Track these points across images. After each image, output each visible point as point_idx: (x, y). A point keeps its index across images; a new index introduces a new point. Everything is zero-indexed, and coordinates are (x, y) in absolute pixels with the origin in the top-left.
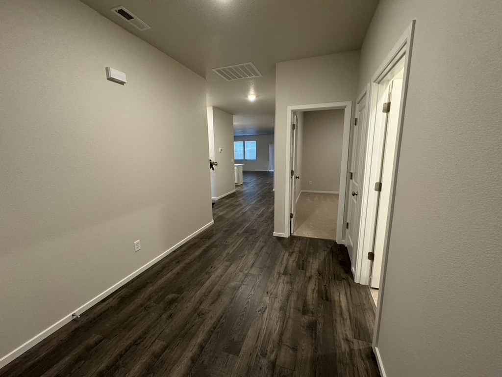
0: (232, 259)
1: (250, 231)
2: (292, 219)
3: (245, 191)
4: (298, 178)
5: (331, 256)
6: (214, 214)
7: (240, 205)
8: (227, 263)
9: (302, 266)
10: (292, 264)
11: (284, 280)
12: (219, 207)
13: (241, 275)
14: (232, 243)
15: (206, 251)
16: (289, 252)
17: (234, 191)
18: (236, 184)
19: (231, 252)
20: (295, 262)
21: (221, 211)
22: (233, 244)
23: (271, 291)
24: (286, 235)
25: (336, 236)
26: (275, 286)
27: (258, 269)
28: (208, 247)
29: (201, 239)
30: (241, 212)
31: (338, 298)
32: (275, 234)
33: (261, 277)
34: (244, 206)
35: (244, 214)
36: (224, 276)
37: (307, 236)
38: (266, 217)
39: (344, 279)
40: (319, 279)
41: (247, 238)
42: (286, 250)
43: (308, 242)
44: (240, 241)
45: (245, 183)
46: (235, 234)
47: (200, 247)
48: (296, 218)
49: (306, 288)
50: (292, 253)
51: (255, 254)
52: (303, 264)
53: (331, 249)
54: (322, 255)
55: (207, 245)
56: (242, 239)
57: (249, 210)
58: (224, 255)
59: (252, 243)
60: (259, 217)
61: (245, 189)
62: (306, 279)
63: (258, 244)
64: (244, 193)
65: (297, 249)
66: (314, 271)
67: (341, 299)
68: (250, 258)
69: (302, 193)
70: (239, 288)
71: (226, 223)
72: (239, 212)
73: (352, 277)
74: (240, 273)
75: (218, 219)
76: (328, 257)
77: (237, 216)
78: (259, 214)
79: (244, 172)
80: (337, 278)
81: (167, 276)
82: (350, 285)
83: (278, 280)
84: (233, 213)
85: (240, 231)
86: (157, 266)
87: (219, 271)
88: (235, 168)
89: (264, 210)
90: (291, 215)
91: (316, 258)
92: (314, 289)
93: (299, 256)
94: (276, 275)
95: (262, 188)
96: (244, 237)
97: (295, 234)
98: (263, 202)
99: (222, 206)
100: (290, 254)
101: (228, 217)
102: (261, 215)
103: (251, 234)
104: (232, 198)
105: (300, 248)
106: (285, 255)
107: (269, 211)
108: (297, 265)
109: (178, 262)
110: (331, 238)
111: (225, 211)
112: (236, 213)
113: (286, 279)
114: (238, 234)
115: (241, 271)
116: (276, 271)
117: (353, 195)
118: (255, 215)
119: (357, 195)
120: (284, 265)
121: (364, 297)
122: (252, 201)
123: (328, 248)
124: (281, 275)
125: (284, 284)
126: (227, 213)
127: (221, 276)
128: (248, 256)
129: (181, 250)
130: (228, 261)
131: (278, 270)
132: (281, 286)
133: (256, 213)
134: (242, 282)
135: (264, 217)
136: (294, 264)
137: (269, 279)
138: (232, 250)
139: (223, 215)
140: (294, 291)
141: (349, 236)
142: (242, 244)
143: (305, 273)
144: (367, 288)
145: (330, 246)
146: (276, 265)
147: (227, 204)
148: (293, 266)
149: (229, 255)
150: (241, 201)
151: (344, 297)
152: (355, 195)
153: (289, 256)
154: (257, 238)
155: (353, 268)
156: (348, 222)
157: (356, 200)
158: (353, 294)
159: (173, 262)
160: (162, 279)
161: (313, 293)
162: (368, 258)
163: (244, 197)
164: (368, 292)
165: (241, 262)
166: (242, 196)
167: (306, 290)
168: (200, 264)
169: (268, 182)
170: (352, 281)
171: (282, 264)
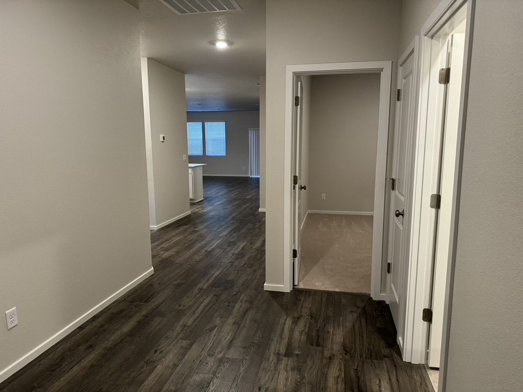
0: (193, 335)
1: (223, 284)
2: (296, 259)
3: (209, 212)
4: (304, 188)
5: (363, 321)
6: (153, 257)
7: (202, 237)
8: (185, 343)
9: (316, 340)
10: (299, 335)
11: (287, 365)
12: (162, 243)
13: (211, 362)
14: (190, 307)
15: (142, 324)
16: (293, 318)
17: (188, 212)
18: (191, 200)
19: (189, 323)
20: (303, 333)
21: (167, 250)
22: (193, 309)
23: (265, 385)
24: (286, 287)
25: (370, 288)
26: (271, 377)
27: (241, 349)
28: (146, 316)
29: (132, 302)
30: (203, 251)
31: (378, 388)
32: (268, 286)
33: (246, 363)
34: (208, 239)
35: (209, 253)
36: (180, 366)
37: (322, 289)
38: (248, 259)
39: (385, 357)
40: (345, 360)
41: (217, 296)
42: (288, 315)
43: (324, 299)
44: (206, 302)
45: (206, 199)
46: (196, 290)
47: (130, 317)
48: (302, 258)
49: (325, 376)
50: (298, 318)
51: (234, 323)
52: (318, 336)
53: (364, 309)
54: (350, 319)
55: (144, 313)
56: (209, 299)
57: (218, 247)
58: (178, 328)
59: (226, 304)
60: (237, 259)
61: (208, 209)
62: (324, 361)
63: (237, 306)
64: (206, 217)
65: (305, 312)
66: (337, 348)
67: (383, 389)
69: (310, 215)
70: (209, 384)
71: (177, 271)
73: (399, 353)
74: (209, 359)
75: (161, 265)
76: (358, 322)
77: (197, 258)
78: (236, 252)
79: (205, 178)
80: (374, 356)
81: (70, 373)
82: (395, 366)
83: (276, 367)
84: (188, 254)
85: (204, 285)
86: (51, 356)
87: (170, 358)
88: (190, 171)
89: (245, 245)
90: (295, 252)
91: (339, 326)
92: (338, 377)
93: (310, 323)
94: (272, 358)
95: (239, 206)
96: (212, 296)
97: (301, 286)
98: (243, 231)
99: (167, 241)
100: (296, 321)
101: (181, 259)
102: (241, 255)
103: (225, 289)
104: (185, 227)
105: (310, 309)
106: (287, 322)
107: (255, 247)
108: (307, 339)
109: (91, 346)
110: (363, 291)
111: (174, 250)
112: (195, 253)
113: (289, 363)
114: (201, 289)
115: (210, 355)
116: (272, 351)
117: (397, 216)
118: (230, 254)
119: (403, 215)
120: (286, 341)
121: (418, 384)
122: (224, 231)
123: (358, 307)
124: (281, 357)
125: (286, 371)
126: (177, 253)
127: (175, 366)
128: (222, 327)
129: (95, 324)
130: (185, 340)
131: (275, 350)
132: (282, 376)
133: (231, 252)
134: (214, 373)
135: (246, 258)
136: (303, 337)
137: (262, 366)
138: (192, 319)
139: (169, 257)
140: (304, 381)
141: (392, 285)
142: (208, 308)
143: (323, 352)
144: (422, 369)
145: (361, 305)
146: (273, 340)
147: (176, 237)
148: (302, 340)
149: (187, 328)
150: (204, 231)
151: (388, 386)
152: (401, 216)
153: (292, 323)
154: (236, 294)
155: (400, 339)
156: (389, 261)
157: (402, 224)
158: (400, 379)
159: (80, 347)
160: (62, 379)
161: (337, 383)
162: (424, 319)
163: (206, 224)
164: (425, 376)
165: (209, 339)
166: (203, 222)
167: (326, 380)
168: (134, 347)
169: (249, 197)
170: (399, 360)
171: (282, 338)
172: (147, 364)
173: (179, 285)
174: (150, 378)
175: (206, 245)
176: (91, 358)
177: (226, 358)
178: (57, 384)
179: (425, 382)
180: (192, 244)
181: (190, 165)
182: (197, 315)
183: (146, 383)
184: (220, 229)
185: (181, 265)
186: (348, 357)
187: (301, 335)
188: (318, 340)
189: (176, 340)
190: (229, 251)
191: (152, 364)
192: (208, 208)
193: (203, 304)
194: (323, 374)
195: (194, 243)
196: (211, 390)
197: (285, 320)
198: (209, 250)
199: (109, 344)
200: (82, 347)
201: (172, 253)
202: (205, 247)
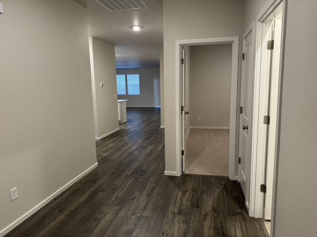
0: (122, 202)
1: (139, 172)
2: (184, 156)
3: (130, 128)
4: (188, 113)
5: (225, 193)
6: (98, 156)
7: (126, 144)
8: (117, 207)
9: (196, 204)
10: (186, 202)
11: (179, 219)
12: (103, 148)
14: (120, 186)
15: (92, 196)
16: (183, 191)
17: (118, 129)
18: (119, 121)
19: (120, 195)
20: (189, 200)
21: (105, 152)
22: (122, 187)
23: (166, 231)
24: (177, 173)
25: (228, 173)
26: (170, 227)
27: (151, 211)
28: (94, 192)
29: (85, 183)
30: (127, 152)
31: (234, 233)
32: (167, 173)
33: (155, 219)
34: (130, 145)
35: (131, 153)
36: (115, 221)
37: (200, 174)
38: (155, 157)
39: (238, 214)
40: (214, 216)
41: (136, 179)
42: (179, 190)
43: (201, 180)
44: (130, 182)
45: (128, 121)
46: (124, 176)
47: (85, 192)
48: (187, 155)
50: (185, 192)
51: (147, 195)
52: (198, 202)
53: (225, 185)
54: (217, 192)
55: (93, 189)
57: (136, 149)
58: (113, 198)
59: (142, 184)
60: (148, 156)
62: (202, 217)
63: (148, 185)
64: (128, 132)
65: (190, 187)
66: (209, 209)
67: (237, 233)
68: (142, 200)
69: (191, 130)
70: (133, 231)
71: (112, 164)
73: (247, 211)
74: (132, 217)
75: (102, 161)
76: (222, 193)
77: (124, 156)
78: (147, 153)
79: (127, 108)
80: (232, 213)
81: (49, 226)
82: (244, 219)
83: (173, 220)
84: (118, 154)
85: (128, 172)
86: (37, 216)
87: (109, 217)
88: (119, 104)
89: (153, 148)
90: (183, 152)
91: (210, 196)
92: (210, 226)
93: (192, 194)
94: (171, 216)
95: (148, 125)
96: (133, 179)
97: (187, 172)
98: (151, 140)
99: (105, 146)
100: (184, 193)
101: (114, 157)
102: (150, 154)
103: (141, 175)
104: (116, 138)
105: (193, 186)
106: (179, 194)
107: (158, 149)
108: (191, 204)
109: (61, 210)
110: (224, 175)
111: (110, 152)
112: (122, 154)
113: (181, 218)
114: (127, 175)
115: (133, 214)
116: (170, 211)
117: (244, 129)
118: (144, 154)
119: (247, 128)
120: (178, 205)
121: (258, 230)
122: (139, 140)
123: (221, 185)
124: (176, 215)
125: (179, 223)
126: (112, 153)
127: (112, 221)
128: (139, 198)
129: (63, 196)
130: (117, 205)
131: (172, 211)
132: (177, 226)
133: (144, 152)
134: (136, 225)
135: (153, 156)
136: (188, 203)
137: (164, 220)
138: (121, 193)
139: (107, 156)
140: (190, 229)
141: (242, 171)
142: (131, 186)
143: (201, 212)
144: (261, 221)
145: (223, 183)
146: (170, 205)
147: (111, 144)
148: (188, 205)
149: (118, 198)
151: (240, 232)
152: (246, 129)
153: (182, 195)
154: (148, 178)
155: (247, 203)
156: (240, 157)
157: (247, 134)
158: (248, 227)
159: (55, 210)
160: (44, 230)
161: (210, 230)
162: (261, 191)
163: (129, 136)
164: (262, 225)
165: (132, 205)
166: (127, 135)
167: (203, 228)
168: (87, 210)
169: (154, 119)
170: (247, 215)
171: (176, 203)
172: (95, 220)
173: (113, 173)
174: (97, 228)
175: (129, 148)
176: (62, 217)
177: (143, 216)
178: (42, 233)
179: (263, 229)
181: (119, 101)
182: (124, 190)
183: (95, 231)
184: (137, 139)
185: (114, 160)
186: (216, 214)
188: (197, 204)
189: (112, 206)
190: (143, 152)
191: (98, 220)
192: (130, 126)
193: (128, 184)
194: (201, 225)
195: (122, 147)
196: (134, 235)
197: (178, 193)
198: (131, 151)
199: (72, 208)
201: (108, 154)
202: (128, 149)
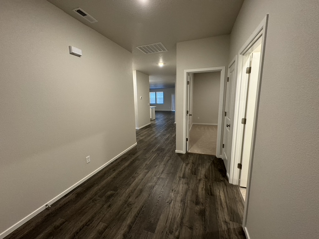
0: (149, 168)
1: (161, 150)
2: (188, 142)
4: (191, 115)
5: (213, 166)
6: (137, 139)
7: (154, 132)
8: (146, 171)
9: (194, 172)
11: (183, 182)
13: (155, 178)
14: (149, 157)
15: (132, 163)
16: (186, 163)
17: (150, 123)
18: (151, 119)
20: (190, 170)
21: (142, 136)
23: (174, 189)
24: (184, 152)
25: (216, 153)
26: (177, 186)
27: (166, 174)
28: (133, 160)
29: (129, 154)
30: (154, 137)
31: (219, 193)
32: (177, 151)
33: (168, 180)
34: (156, 133)
35: (156, 138)
36: (144, 179)
37: (197, 153)
39: (222, 181)
41: (158, 154)
42: (184, 162)
43: (198, 157)
44: (154, 156)
45: (156, 119)
46: (151, 151)
47: (128, 160)
48: (190, 141)
49: (198, 187)
50: (188, 164)
51: (164, 165)
53: (213, 161)
54: (208, 165)
57: (159, 136)
58: (144, 165)
59: (161, 157)
61: (156, 122)
62: (197, 181)
63: (165, 158)
64: (156, 125)
65: (191, 161)
66: (202, 176)
67: (221, 194)
68: (161, 167)
69: (193, 125)
70: (154, 187)
71: (145, 144)
72: (153, 137)
73: (228, 180)
75: (140, 142)
76: (211, 166)
77: (152, 140)
79: (156, 112)
80: (217, 180)
81: (107, 179)
82: (226, 185)
83: (179, 182)
84: (149, 138)
85: (154, 150)
89: (169, 136)
90: (187, 139)
91: (203, 167)
92: (203, 188)
93: (192, 166)
94: (178, 178)
95: (167, 121)
96: (156, 154)
97: (189, 151)
98: (168, 130)
99: (142, 133)
100: (187, 165)
101: (146, 140)
102: (167, 139)
103: (161, 152)
104: (148, 128)
105: (193, 160)
106: (184, 165)
107: (173, 136)
108: (191, 172)
109: (114, 170)
110: (213, 154)
112: (151, 138)
114: (153, 151)
115: (155, 176)
116: (178, 176)
117: (227, 126)
118: (163, 139)
119: (230, 126)
120: (183, 172)
121: (236, 193)
122: (161, 130)
123: (211, 160)
124: (181, 178)
125: (183, 184)
126: (145, 138)
127: (142, 179)
128: (160, 166)
129: (116, 162)
130: (146, 169)
131: (179, 175)
132: (181, 186)
133: (164, 138)
134: (156, 183)
135: (169, 140)
136: (189, 171)
137: (174, 181)
138: (149, 162)
139: (143, 139)
141: (225, 153)
142: (155, 158)
143: (197, 177)
144: (237, 187)
145: (212, 159)
146: (178, 172)
147: (145, 132)
149: (147, 165)
150: (154, 130)
151: (223, 193)
154: (165, 154)
155: (228, 174)
156: (223, 143)
157: (229, 130)
158: (228, 191)
159: (111, 170)
160: (104, 181)
161: (202, 190)
162: (238, 168)
163: (156, 128)
164: (238, 190)
165: (155, 170)
166: (155, 127)
167: (198, 189)
168: (129, 171)
169: (171, 118)
170: (227, 182)
171: (181, 171)
172: (133, 178)
175: (155, 135)
177: (161, 178)
179: (239, 193)
180: (150, 135)
182: (151, 160)
183: (132, 185)
185: (146, 142)
186: (207, 180)
187: (189, 170)
189: (143, 170)
190: (163, 138)
191: (135, 178)
193: (153, 157)
200: (112, 170)
